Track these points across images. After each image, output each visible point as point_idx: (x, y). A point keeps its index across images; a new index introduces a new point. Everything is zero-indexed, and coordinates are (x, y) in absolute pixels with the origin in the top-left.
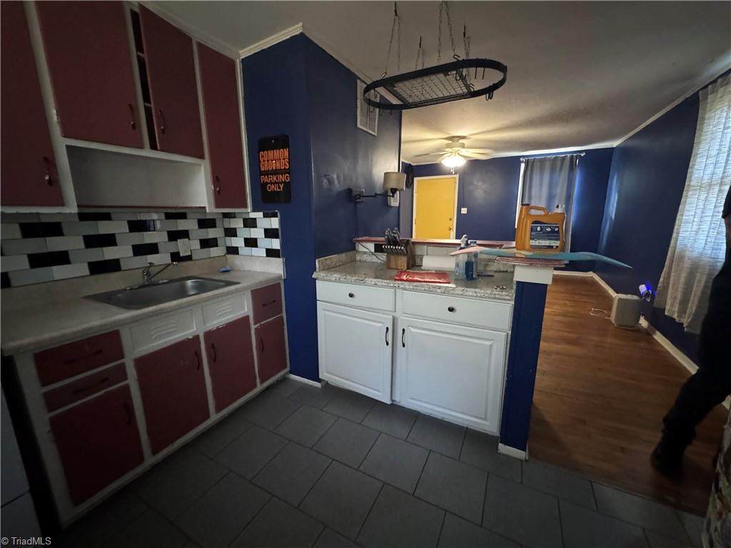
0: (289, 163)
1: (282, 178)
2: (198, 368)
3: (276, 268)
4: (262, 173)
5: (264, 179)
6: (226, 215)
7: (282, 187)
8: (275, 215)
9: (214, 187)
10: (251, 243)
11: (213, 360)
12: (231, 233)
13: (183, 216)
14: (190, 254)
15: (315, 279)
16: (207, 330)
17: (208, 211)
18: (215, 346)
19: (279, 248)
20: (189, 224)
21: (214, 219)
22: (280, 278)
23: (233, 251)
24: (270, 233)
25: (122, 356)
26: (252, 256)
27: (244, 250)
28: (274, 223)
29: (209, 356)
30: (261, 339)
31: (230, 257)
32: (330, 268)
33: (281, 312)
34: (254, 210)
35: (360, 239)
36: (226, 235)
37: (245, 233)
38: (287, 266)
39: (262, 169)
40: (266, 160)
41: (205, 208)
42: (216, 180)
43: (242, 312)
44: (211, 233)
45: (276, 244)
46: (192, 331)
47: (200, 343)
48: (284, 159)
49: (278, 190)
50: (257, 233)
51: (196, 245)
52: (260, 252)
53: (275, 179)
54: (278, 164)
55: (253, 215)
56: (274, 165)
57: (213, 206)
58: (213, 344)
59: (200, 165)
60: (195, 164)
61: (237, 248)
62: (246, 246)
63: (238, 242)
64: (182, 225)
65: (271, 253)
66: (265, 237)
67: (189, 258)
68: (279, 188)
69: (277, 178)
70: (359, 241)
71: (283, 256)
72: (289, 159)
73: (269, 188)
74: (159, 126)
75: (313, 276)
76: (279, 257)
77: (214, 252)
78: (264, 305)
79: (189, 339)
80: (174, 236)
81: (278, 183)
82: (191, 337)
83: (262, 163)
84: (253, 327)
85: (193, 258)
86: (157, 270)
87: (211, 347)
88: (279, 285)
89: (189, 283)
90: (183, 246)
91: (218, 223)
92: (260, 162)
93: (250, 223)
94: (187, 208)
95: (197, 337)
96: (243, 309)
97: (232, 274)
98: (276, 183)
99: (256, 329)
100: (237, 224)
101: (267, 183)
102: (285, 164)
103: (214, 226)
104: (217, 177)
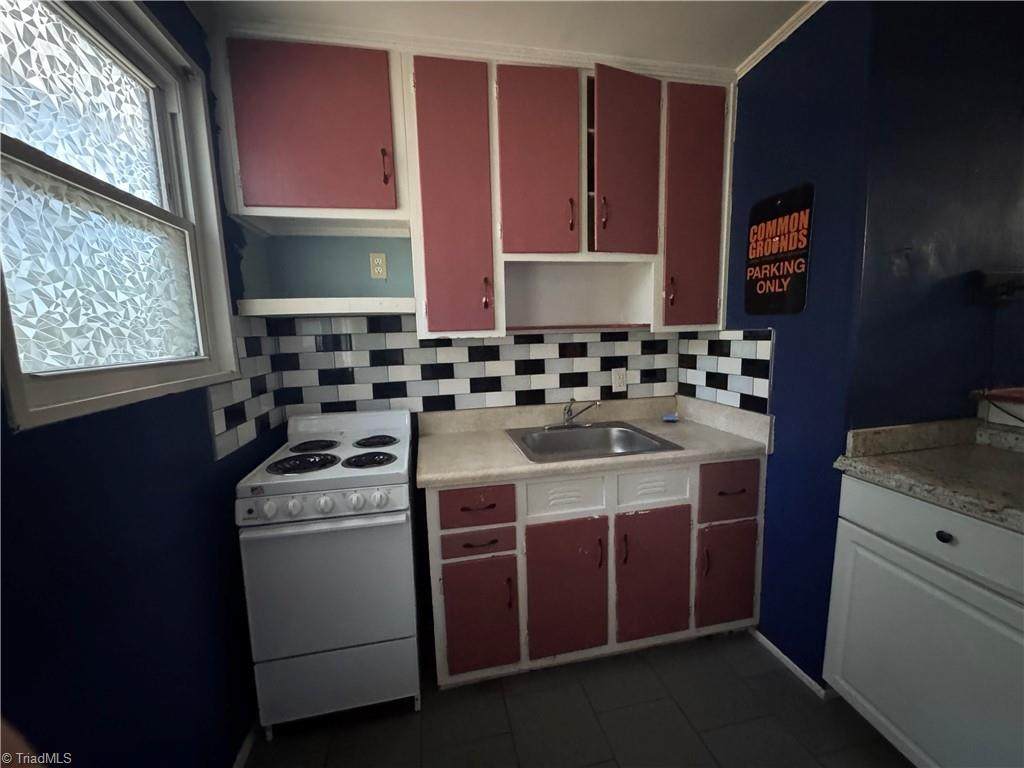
0: (807, 236)
1: (790, 267)
2: (600, 565)
3: (756, 431)
4: (751, 264)
5: (755, 272)
6: (684, 336)
7: (785, 284)
8: (767, 337)
9: (666, 294)
10: (717, 381)
11: (623, 559)
12: (689, 362)
13: (622, 336)
14: (625, 389)
15: (840, 473)
16: (622, 511)
17: (652, 331)
18: (628, 538)
19: (766, 396)
20: (630, 348)
21: (666, 341)
22: (760, 450)
23: (688, 390)
24: (751, 368)
25: (514, 519)
26: (715, 402)
27: (705, 392)
28: (763, 350)
29: (618, 553)
30: (707, 551)
31: (681, 398)
32: (883, 454)
33: (755, 512)
34: (729, 327)
35: (994, 392)
36: (680, 366)
37: (709, 363)
38: (779, 432)
39: (751, 257)
40: (760, 239)
41: (649, 325)
42: (672, 282)
43: (680, 497)
44: (659, 361)
45: (761, 388)
46: (600, 507)
47: (607, 528)
48: (798, 231)
49: (778, 290)
50: (730, 366)
51: (634, 376)
52: (730, 398)
53: (774, 269)
54: (784, 243)
55: (725, 335)
56: (776, 245)
57: (662, 322)
58: (626, 536)
59: (650, 263)
60: (645, 263)
61: (693, 387)
62: (707, 385)
63: (696, 377)
64: (619, 349)
65: (749, 403)
66: (743, 374)
67: (623, 395)
68: (781, 286)
69: (778, 269)
70: (991, 399)
71: (771, 413)
72: (808, 229)
73: (761, 287)
74: (599, 218)
75: (836, 465)
76: (764, 412)
77: (660, 389)
78: (721, 494)
79: (593, 519)
80: (609, 363)
81: (780, 277)
82: (597, 517)
83: (753, 245)
84: (696, 527)
85: (629, 397)
86: (581, 407)
87: (623, 540)
88: (756, 463)
89: (615, 432)
90: (617, 379)
91: (671, 347)
92: (750, 243)
93: (719, 348)
94: (629, 326)
95: (604, 520)
96: (684, 492)
97: (679, 427)
98: (775, 277)
99: (701, 532)
100: (699, 348)
101: (758, 280)
102: (799, 240)
103: (664, 351)
104: (672, 279)
